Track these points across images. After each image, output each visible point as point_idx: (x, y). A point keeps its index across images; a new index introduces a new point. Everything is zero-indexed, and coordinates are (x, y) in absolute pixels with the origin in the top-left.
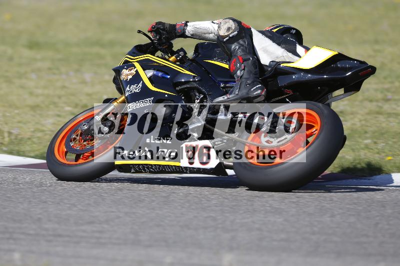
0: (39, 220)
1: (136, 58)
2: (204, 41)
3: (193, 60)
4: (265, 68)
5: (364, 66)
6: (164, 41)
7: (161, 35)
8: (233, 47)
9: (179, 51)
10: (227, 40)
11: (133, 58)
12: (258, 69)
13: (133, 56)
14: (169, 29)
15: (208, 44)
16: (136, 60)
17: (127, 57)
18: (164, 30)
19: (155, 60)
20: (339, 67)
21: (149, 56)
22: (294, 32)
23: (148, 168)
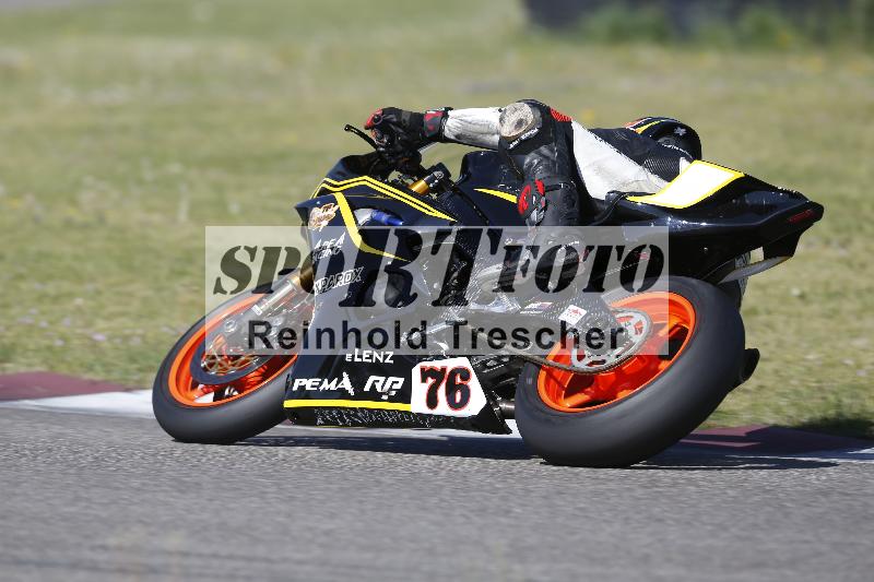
0: (646, 559)
1: (341, 183)
2: (478, 149)
3: (456, 189)
4: (598, 205)
5: (799, 204)
6: (400, 148)
7: (392, 136)
8: (527, 160)
9: (434, 168)
10: (515, 146)
11: (336, 183)
12: (576, 208)
13: (338, 180)
14: (411, 123)
15: (487, 154)
16: (342, 188)
17: (325, 182)
18: (398, 124)
19: (377, 189)
20: (747, 205)
21: (367, 181)
22: (681, 132)
23: (348, 415)
